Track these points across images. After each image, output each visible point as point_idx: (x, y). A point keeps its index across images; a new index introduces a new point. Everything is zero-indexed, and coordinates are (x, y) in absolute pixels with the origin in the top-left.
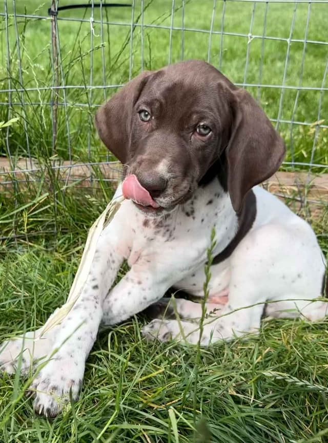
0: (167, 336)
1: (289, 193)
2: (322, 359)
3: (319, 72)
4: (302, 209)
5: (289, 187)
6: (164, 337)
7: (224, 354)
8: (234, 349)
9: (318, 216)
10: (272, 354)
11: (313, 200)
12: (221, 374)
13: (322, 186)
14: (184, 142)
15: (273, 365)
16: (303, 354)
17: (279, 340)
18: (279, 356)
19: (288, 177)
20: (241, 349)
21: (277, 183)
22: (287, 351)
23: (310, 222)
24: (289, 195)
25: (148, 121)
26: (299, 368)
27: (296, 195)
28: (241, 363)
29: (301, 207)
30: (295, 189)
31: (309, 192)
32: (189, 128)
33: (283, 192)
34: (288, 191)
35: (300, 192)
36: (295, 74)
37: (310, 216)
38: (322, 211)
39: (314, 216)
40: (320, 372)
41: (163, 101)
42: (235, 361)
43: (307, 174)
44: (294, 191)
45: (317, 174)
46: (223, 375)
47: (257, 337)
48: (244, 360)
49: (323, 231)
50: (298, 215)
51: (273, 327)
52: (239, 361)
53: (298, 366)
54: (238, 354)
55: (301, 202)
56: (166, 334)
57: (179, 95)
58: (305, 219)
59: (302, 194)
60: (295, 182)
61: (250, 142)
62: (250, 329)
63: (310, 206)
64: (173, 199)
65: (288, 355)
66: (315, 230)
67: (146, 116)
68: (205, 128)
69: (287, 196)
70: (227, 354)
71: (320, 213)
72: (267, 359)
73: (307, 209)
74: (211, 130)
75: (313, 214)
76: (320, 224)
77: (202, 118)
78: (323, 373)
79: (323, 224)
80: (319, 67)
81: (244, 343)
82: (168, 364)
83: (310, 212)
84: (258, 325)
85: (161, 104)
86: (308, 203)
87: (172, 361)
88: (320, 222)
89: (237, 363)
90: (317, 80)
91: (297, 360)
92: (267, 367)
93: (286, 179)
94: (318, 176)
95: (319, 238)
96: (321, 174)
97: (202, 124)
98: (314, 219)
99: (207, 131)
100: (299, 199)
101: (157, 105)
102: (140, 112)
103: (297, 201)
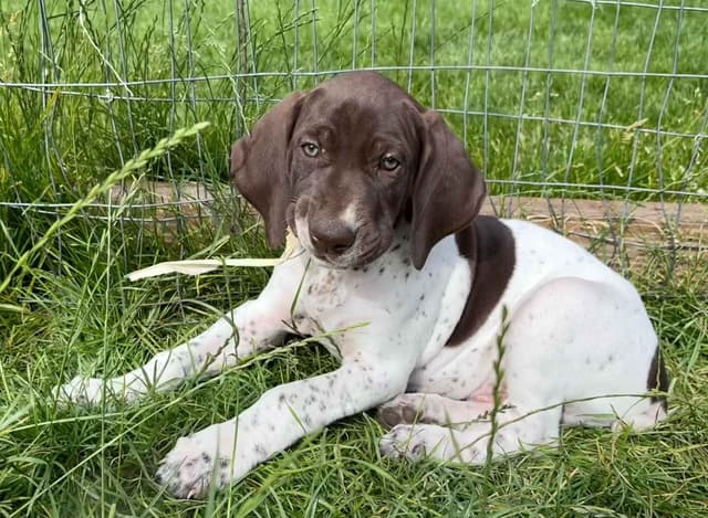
0: (418, 449)
1: (596, 231)
2: (658, 484)
3: (625, 49)
4: (617, 255)
5: (596, 222)
6: (414, 451)
7: (507, 478)
8: (522, 469)
9: (640, 266)
10: (582, 478)
11: (633, 241)
12: (508, 511)
13: (646, 220)
14: (370, 180)
15: (585, 496)
16: (629, 477)
17: (590, 455)
18: (592, 481)
19: (593, 207)
20: (533, 470)
21: (578, 216)
22: (604, 473)
23: (628, 276)
24: (596, 234)
25: (316, 156)
26: (625, 499)
27: (606, 234)
28: (535, 491)
29: (615, 252)
30: (606, 224)
31: (626, 229)
32: (373, 160)
33: (588, 231)
34: (594, 228)
35: (612, 229)
36: (588, 54)
37: (629, 266)
38: (646, 258)
39: (635, 266)
40: (657, 505)
41: (333, 127)
42: (524, 489)
43: (622, 203)
44: (603, 228)
45: (638, 202)
46: (511, 512)
47: (555, 451)
48: (539, 487)
49: (648, 288)
50: (609, 265)
51: (578, 436)
52: (532, 489)
53: (624, 496)
54: (528, 478)
55: (615, 244)
56: (416, 447)
57: (354, 117)
58: (620, 271)
59: (616, 232)
60: (606, 214)
61: (442, 181)
62: (543, 439)
63: (628, 250)
64: (361, 253)
65: (606, 479)
66: (637, 286)
67: (312, 150)
68: (391, 160)
69: (593, 236)
70: (513, 479)
71: (644, 261)
72: (574, 486)
73: (623, 255)
74: (399, 164)
75: (633, 263)
76: (643, 277)
77: (388, 148)
78: (662, 507)
79: (648, 277)
80: (624, 43)
81: (537, 462)
82: (424, 495)
83: (627, 259)
84: (555, 433)
85: (331, 132)
86: (625, 246)
87: (430, 491)
88: (644, 274)
89: (528, 493)
90: (623, 62)
91: (622, 485)
92: (575, 498)
93: (592, 211)
94: (639, 205)
95: (643, 298)
96: (644, 202)
97: (389, 155)
98: (634, 270)
99: (394, 165)
100: (612, 240)
101: (326, 134)
102: (303, 146)
103: (608, 242)
